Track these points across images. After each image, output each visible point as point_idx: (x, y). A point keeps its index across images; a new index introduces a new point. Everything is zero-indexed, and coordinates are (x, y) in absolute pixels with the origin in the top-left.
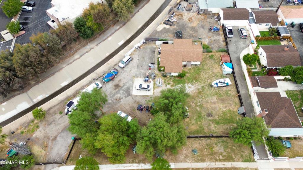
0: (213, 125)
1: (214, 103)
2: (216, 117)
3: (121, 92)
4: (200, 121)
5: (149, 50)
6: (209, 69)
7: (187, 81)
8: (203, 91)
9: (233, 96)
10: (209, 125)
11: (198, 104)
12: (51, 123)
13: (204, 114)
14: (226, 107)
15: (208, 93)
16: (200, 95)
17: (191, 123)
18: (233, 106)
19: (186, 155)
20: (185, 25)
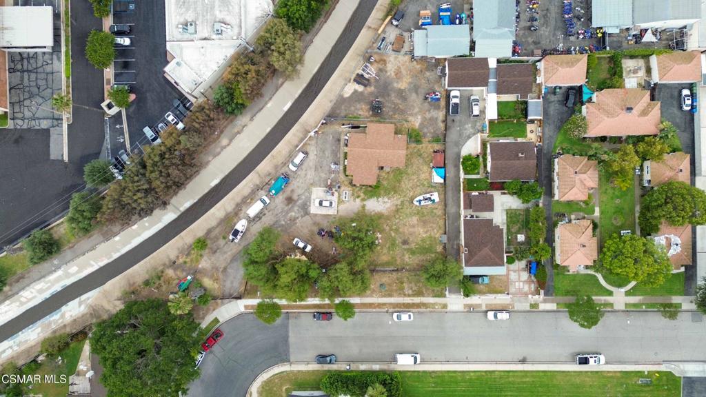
0: (407, 256)
1: (413, 226)
2: (413, 246)
3: (296, 208)
4: (393, 250)
5: (331, 138)
7: (382, 192)
8: (402, 208)
9: (438, 216)
11: (394, 227)
12: (215, 252)
13: (399, 241)
14: (426, 233)
15: (408, 211)
16: (398, 214)
17: (382, 252)
18: (435, 230)
19: (374, 290)
20: (389, 85)
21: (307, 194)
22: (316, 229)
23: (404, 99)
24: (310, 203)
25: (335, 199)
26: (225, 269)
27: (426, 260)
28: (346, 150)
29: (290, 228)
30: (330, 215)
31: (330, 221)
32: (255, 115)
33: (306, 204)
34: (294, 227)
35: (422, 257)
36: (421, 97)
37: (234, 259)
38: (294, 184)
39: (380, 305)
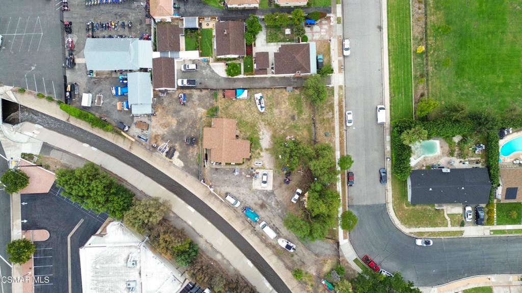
0: (303, 116)
1: (281, 112)
2: (296, 112)
3: (269, 201)
4: (299, 127)
5: (215, 175)
6: (241, 112)
7: (255, 136)
8: (267, 121)
9: (273, 94)
10: (303, 119)
11: (282, 127)
12: (303, 262)
13: (292, 123)
14: (285, 102)
15: (269, 116)
17: (301, 135)
18: (284, 95)
19: (330, 141)
20: (174, 132)
21: (258, 193)
22: (284, 186)
23: (185, 120)
24: (264, 190)
25: (261, 172)
26: (317, 255)
27: (306, 102)
28: (223, 164)
29: (284, 205)
30: (274, 175)
31: (278, 175)
32: (198, 234)
33: (266, 194)
34: (283, 202)
35: (304, 105)
36: (183, 108)
37: (308, 248)
38: (251, 203)
39: (341, 136)
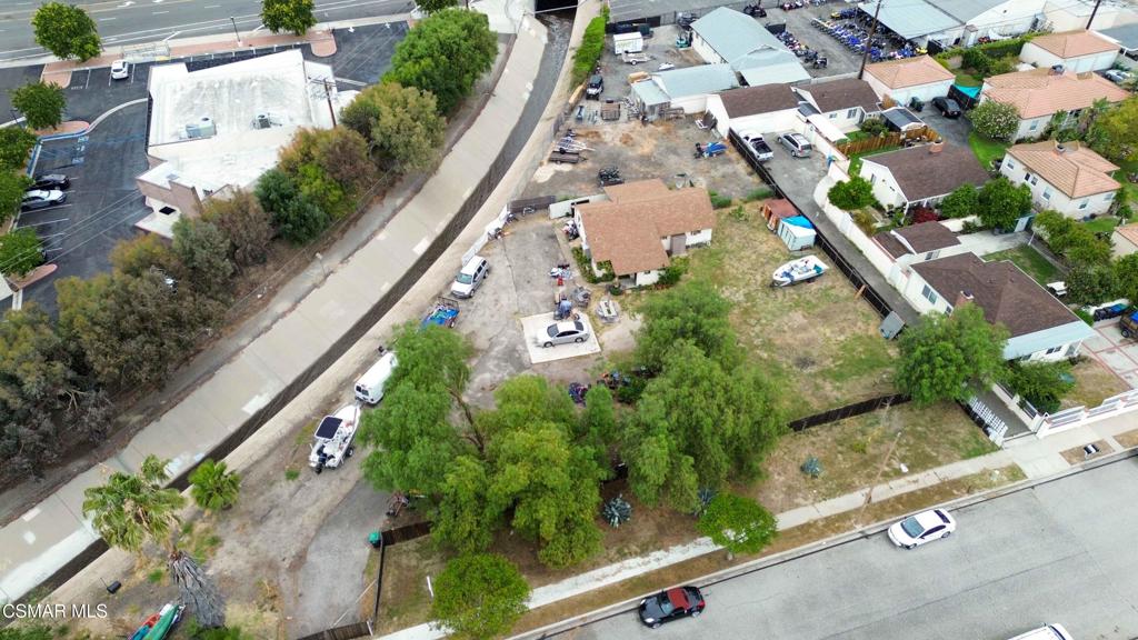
0: (828, 387)
1: (803, 329)
3: (491, 364)
6: (743, 248)
8: (755, 306)
9: (847, 299)
10: (818, 387)
12: (265, 518)
13: (786, 364)
14: (842, 331)
16: (751, 317)
19: (790, 487)
21: (511, 332)
23: (658, 165)
24: (525, 346)
27: (884, 383)
30: (586, 357)
31: (590, 367)
32: (352, 253)
33: (514, 350)
36: (689, 157)
